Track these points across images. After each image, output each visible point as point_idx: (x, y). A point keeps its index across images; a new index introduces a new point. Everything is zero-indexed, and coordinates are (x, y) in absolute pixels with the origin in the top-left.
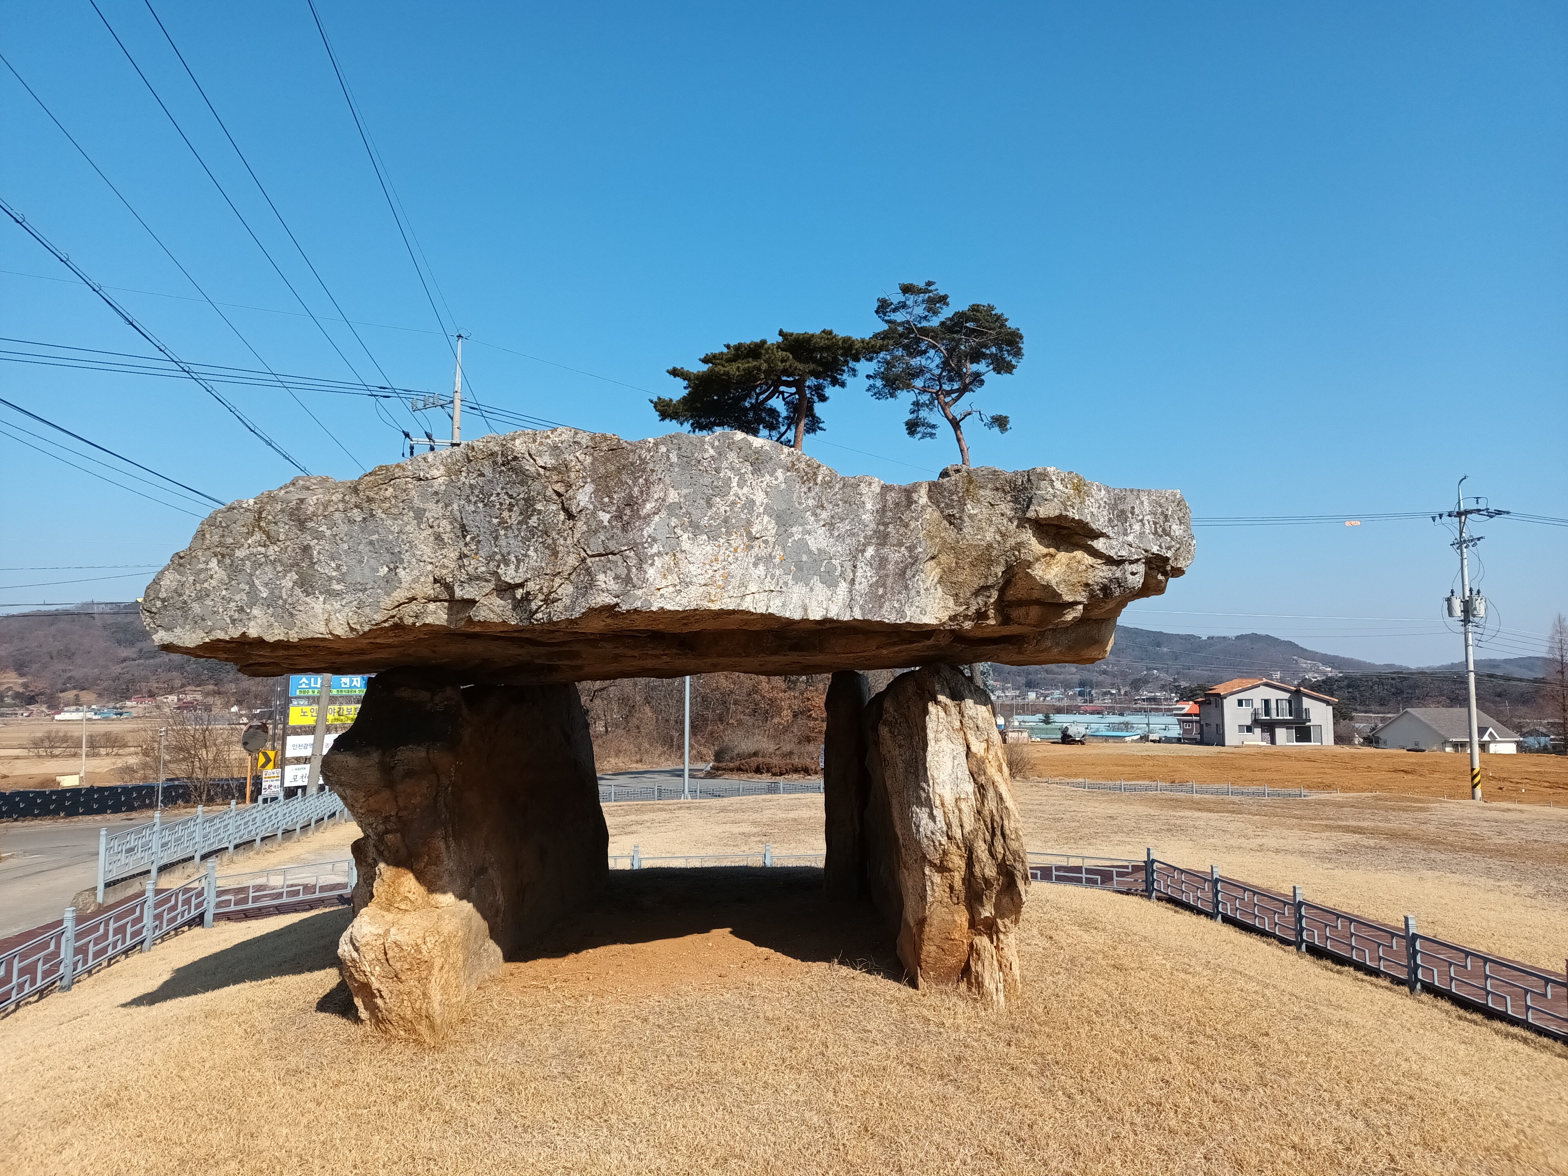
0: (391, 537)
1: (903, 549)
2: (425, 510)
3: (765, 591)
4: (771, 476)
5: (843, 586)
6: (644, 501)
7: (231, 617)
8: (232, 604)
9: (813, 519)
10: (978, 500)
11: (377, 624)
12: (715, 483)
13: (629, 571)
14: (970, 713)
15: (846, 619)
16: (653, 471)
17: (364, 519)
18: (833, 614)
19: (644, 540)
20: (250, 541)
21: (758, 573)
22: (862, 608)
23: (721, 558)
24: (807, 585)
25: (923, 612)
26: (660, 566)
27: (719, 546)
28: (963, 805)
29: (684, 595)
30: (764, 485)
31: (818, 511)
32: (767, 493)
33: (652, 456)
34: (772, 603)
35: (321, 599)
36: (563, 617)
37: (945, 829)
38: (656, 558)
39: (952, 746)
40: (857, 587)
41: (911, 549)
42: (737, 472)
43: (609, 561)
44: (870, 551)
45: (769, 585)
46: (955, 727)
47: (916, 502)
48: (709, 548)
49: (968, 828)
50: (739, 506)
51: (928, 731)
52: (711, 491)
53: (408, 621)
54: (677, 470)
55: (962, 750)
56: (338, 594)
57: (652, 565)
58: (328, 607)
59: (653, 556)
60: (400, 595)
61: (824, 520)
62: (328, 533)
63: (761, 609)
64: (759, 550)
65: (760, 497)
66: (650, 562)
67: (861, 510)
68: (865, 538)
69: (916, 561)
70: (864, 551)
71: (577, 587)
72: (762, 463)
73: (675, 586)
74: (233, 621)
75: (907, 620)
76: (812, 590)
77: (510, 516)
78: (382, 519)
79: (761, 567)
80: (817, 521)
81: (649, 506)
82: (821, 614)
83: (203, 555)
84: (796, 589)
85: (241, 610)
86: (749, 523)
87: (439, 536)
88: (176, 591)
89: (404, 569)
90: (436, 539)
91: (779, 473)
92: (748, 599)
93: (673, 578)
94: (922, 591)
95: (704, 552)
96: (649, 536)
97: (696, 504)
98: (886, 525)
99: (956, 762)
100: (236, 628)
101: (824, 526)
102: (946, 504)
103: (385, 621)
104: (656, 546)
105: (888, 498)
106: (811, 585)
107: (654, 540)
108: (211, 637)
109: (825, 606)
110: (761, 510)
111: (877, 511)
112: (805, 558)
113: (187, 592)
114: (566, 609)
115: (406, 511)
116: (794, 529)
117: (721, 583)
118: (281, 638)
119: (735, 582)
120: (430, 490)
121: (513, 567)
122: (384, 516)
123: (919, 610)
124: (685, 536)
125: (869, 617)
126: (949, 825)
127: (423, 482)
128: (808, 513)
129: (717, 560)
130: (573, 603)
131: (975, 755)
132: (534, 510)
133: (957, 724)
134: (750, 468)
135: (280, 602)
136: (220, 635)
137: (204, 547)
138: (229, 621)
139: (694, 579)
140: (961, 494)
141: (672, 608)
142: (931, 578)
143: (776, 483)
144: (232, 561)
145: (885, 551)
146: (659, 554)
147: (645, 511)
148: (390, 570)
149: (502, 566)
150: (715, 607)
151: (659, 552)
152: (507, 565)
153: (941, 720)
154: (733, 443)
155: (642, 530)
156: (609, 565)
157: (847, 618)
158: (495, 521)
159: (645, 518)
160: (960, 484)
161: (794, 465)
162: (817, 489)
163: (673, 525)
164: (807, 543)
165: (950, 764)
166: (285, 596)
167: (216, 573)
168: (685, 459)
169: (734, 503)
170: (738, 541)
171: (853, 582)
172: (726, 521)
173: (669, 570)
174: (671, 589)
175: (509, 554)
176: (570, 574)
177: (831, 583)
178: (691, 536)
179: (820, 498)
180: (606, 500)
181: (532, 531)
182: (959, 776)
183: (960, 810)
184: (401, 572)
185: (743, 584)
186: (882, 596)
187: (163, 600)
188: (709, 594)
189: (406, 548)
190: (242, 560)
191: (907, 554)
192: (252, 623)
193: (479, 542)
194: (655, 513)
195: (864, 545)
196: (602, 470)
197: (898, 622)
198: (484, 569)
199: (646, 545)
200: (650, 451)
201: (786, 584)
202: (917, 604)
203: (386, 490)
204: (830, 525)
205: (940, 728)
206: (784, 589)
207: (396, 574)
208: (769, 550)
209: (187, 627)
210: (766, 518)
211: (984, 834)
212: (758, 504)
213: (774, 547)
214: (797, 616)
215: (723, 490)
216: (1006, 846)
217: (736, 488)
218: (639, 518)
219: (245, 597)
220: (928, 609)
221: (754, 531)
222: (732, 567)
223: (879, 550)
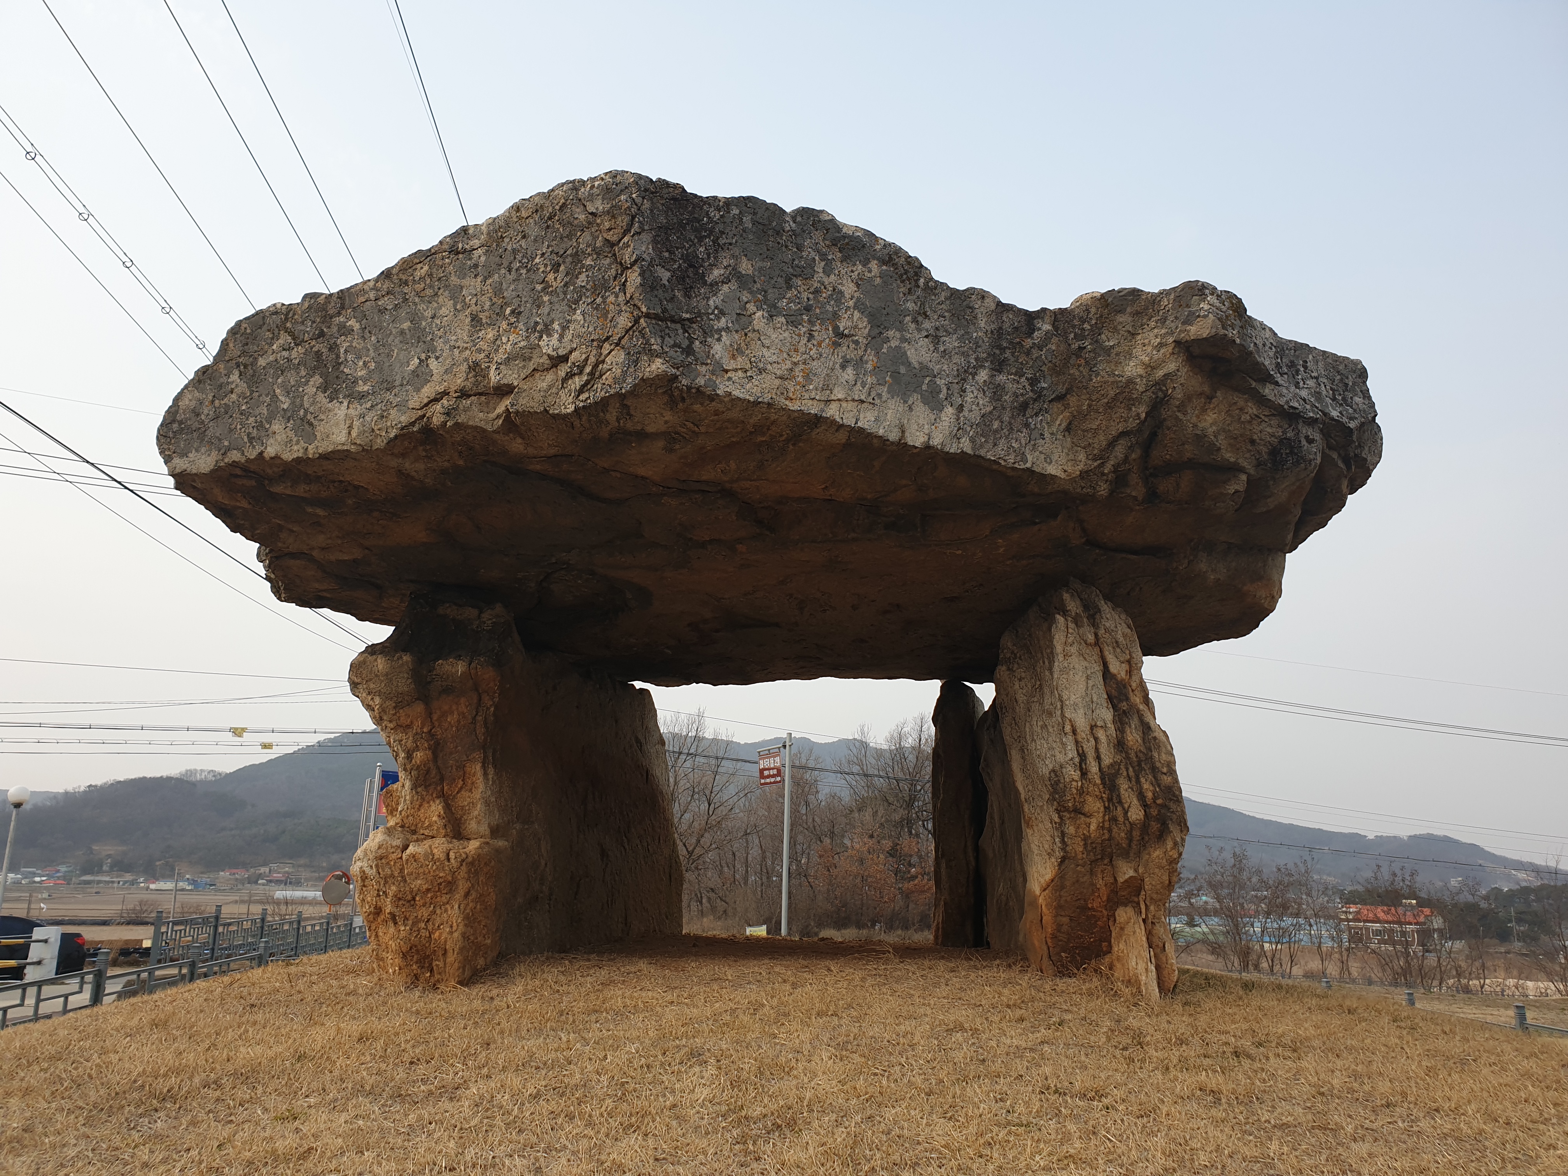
0: (424, 323)
1: (1023, 379)
2: (462, 288)
3: (853, 400)
4: (864, 266)
5: (950, 411)
6: (710, 265)
7: (249, 434)
8: (251, 419)
9: (913, 326)
10: (1115, 328)
11: (402, 429)
12: (796, 262)
13: (692, 343)
14: (1107, 625)
15: (952, 451)
16: (722, 233)
17: (396, 305)
18: (936, 442)
19: (710, 311)
20: (274, 347)
21: (846, 377)
22: (972, 440)
23: (802, 350)
24: (905, 402)
25: (1048, 460)
26: (728, 343)
27: (799, 335)
28: (1101, 734)
29: (757, 383)
30: (855, 275)
31: (920, 319)
32: (858, 285)
33: (722, 216)
34: (862, 416)
35: (345, 404)
36: (612, 391)
37: (1077, 760)
38: (723, 333)
39: (1085, 664)
40: (966, 413)
41: (1033, 382)
42: (823, 257)
43: (667, 327)
44: (983, 375)
45: (859, 393)
46: (1089, 641)
47: (1040, 329)
48: (786, 334)
49: (1107, 761)
50: (824, 295)
51: (1055, 642)
52: (791, 270)
53: (437, 420)
54: (751, 237)
55: (1097, 668)
56: (362, 396)
57: (719, 340)
58: (352, 411)
59: (719, 331)
60: (428, 391)
61: (927, 330)
62: (357, 326)
63: (849, 421)
64: (846, 350)
65: (849, 289)
66: (716, 336)
67: (972, 327)
68: (976, 359)
69: (1039, 397)
70: (976, 374)
71: (629, 353)
72: (853, 249)
73: (746, 371)
74: (251, 439)
75: (1028, 465)
76: (911, 409)
77: (555, 278)
78: (415, 304)
79: (850, 370)
80: (919, 330)
81: (716, 273)
82: (922, 440)
83: (225, 368)
84: (892, 403)
85: (260, 426)
86: (836, 316)
87: (477, 316)
88: (193, 411)
89: (437, 358)
90: (472, 320)
91: (874, 265)
92: (834, 406)
93: (741, 361)
94: (1047, 435)
95: (781, 337)
96: (716, 308)
97: (773, 282)
98: (1003, 350)
99: (1091, 683)
100: (254, 447)
101: (926, 337)
102: (1076, 335)
103: (413, 424)
104: (723, 320)
105: (1004, 318)
106: (910, 402)
107: (722, 313)
108: (226, 460)
109: (927, 432)
110: (851, 303)
111: (992, 332)
112: (903, 370)
113: (206, 412)
114: (616, 380)
115: (441, 291)
116: (891, 333)
117: (800, 379)
118: (300, 455)
119: (817, 382)
120: (469, 262)
121: (556, 336)
122: (417, 300)
123: (1043, 456)
124: (759, 314)
125: (982, 452)
126: (1082, 756)
127: (461, 256)
128: (908, 318)
129: (796, 351)
130: (624, 373)
131: (1113, 676)
132: (583, 266)
133: (1091, 638)
134: (839, 255)
135: (302, 412)
136: (234, 456)
137: (227, 358)
138: (246, 440)
139: (769, 367)
140: (1093, 322)
141: (741, 396)
142: (1058, 423)
143: (869, 275)
144: (254, 371)
145: (1001, 378)
146: (727, 329)
147: (712, 277)
148: (421, 361)
149: (545, 337)
150: (794, 406)
151: (728, 328)
152: (549, 335)
153: (1070, 631)
154: (820, 221)
155: (708, 299)
156: (667, 331)
157: (953, 449)
158: (539, 287)
159: (711, 285)
160: (1093, 310)
161: (891, 259)
162: (919, 292)
163: (745, 300)
164: (905, 353)
165: (1082, 686)
166: (306, 405)
167: (237, 386)
168: (760, 227)
169: (817, 292)
170: (824, 334)
171: (960, 408)
172: (808, 309)
173: (739, 350)
174: (740, 374)
175: (552, 322)
176: (620, 339)
177: (934, 402)
178: (766, 315)
179: (923, 304)
180: (666, 255)
181: (581, 292)
182: (1095, 699)
183: (1096, 739)
184: (433, 364)
185: (827, 388)
186: (996, 431)
187: (181, 423)
188: (787, 389)
189: (439, 333)
190: (264, 368)
191: (1028, 387)
192: (271, 441)
193: (520, 313)
194: (723, 282)
195: (974, 367)
196: (662, 220)
197: (1016, 465)
198: (523, 344)
199: (712, 317)
200: (719, 211)
201: (879, 395)
202: (1040, 449)
203: (422, 268)
204: (935, 338)
205: (1070, 640)
206: (877, 401)
207: (427, 365)
208: (860, 353)
209: (203, 450)
210: (857, 314)
211: (1127, 770)
212: (848, 296)
213: (865, 351)
214: (893, 436)
215: (807, 273)
216: (1157, 782)
217: (821, 275)
218: (705, 283)
219: (265, 412)
220: (1055, 457)
221: (842, 326)
222: (815, 363)
223: (993, 376)
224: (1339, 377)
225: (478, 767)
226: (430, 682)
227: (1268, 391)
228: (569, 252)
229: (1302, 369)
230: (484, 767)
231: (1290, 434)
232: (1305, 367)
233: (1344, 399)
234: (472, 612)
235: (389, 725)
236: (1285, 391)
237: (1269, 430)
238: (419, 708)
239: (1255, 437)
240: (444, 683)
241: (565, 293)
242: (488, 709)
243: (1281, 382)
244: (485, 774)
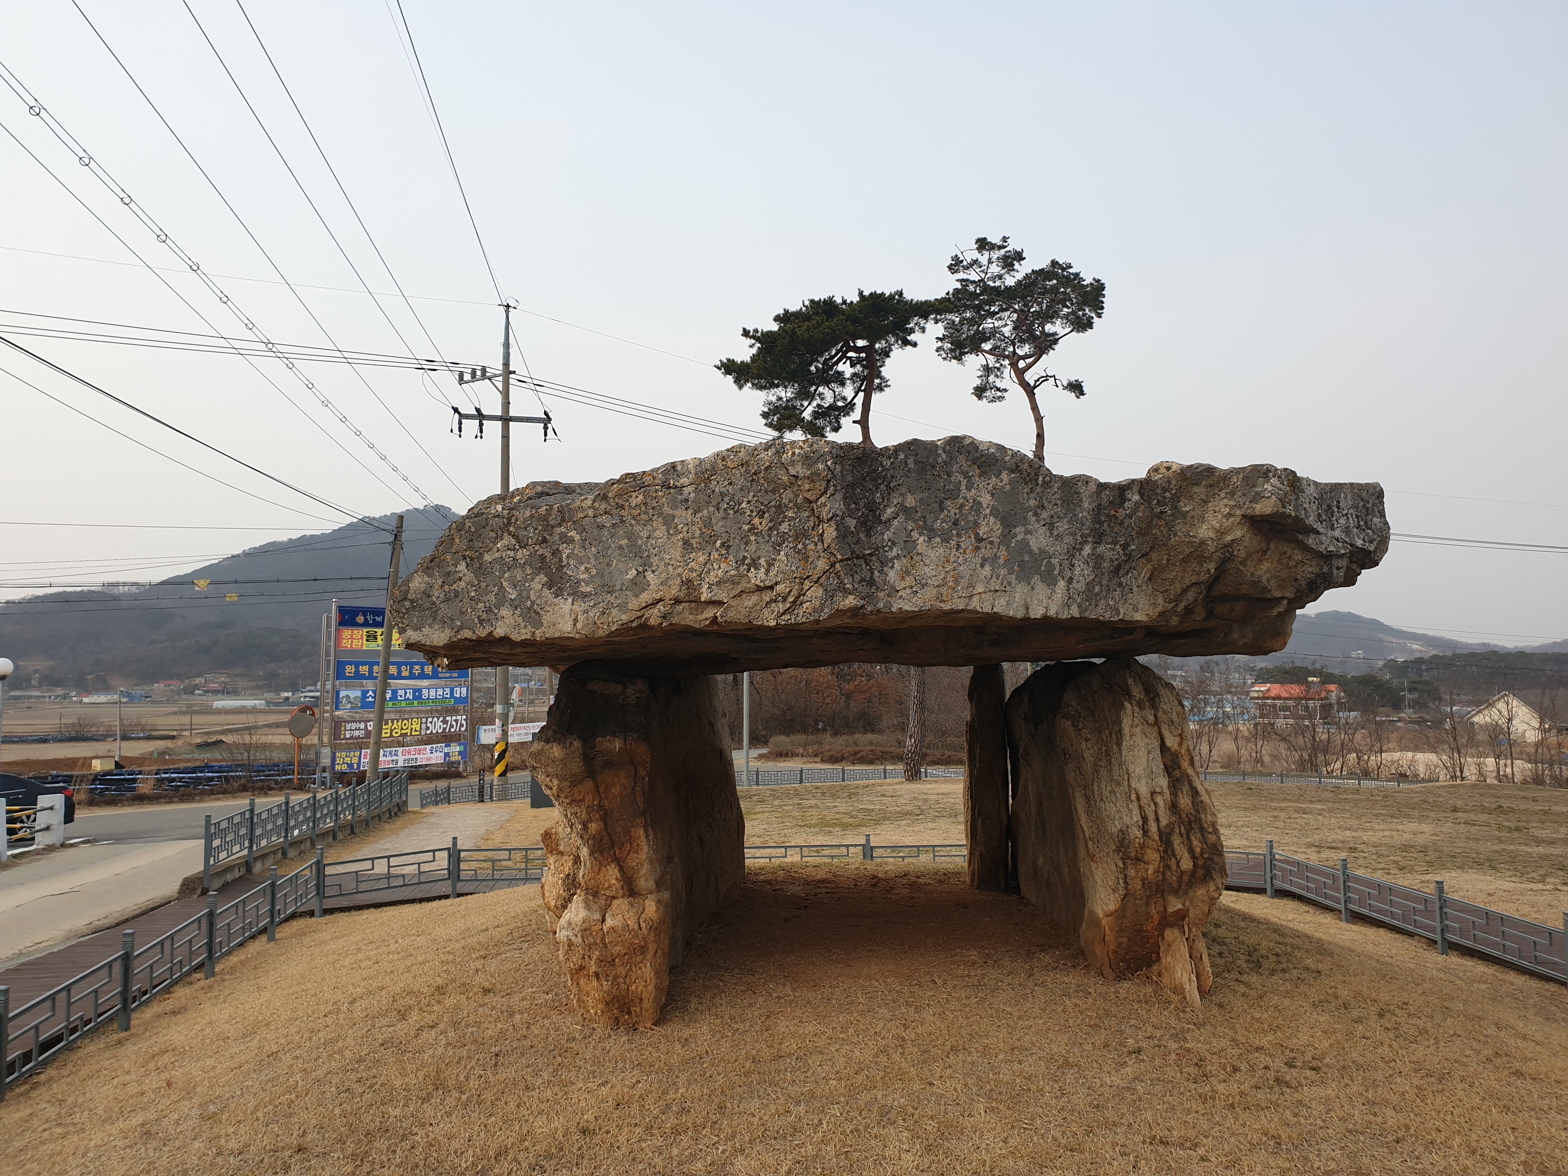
0: (640, 542)
1: (1118, 546)
2: (674, 517)
3: (990, 591)
4: (997, 478)
5: (1062, 584)
6: (885, 506)
7: (479, 617)
8: (481, 605)
9: (1034, 519)
10: (1191, 497)
11: (623, 624)
12: (947, 487)
13: (873, 573)
14: (1165, 707)
15: (1064, 617)
16: (893, 477)
17: (614, 525)
18: (1052, 613)
19: (885, 544)
20: (499, 545)
21: (985, 573)
22: (1080, 606)
23: (952, 560)
24: (1029, 584)
25: (1135, 609)
26: (899, 568)
27: (950, 548)
28: (1159, 799)
29: (920, 596)
30: (990, 487)
31: (1039, 511)
32: (993, 495)
33: (892, 463)
34: (996, 602)
35: (570, 600)
36: (812, 618)
37: (1140, 823)
38: (895, 561)
39: (1147, 740)
40: (1075, 585)
41: (1125, 547)
42: (965, 474)
43: (855, 565)
44: (1087, 550)
45: (995, 585)
46: (1150, 722)
47: (1130, 500)
48: (941, 551)
49: (1164, 822)
50: (967, 508)
51: (1123, 725)
52: (943, 495)
53: (653, 622)
54: (913, 475)
55: (1156, 743)
56: (585, 596)
57: (892, 567)
58: (576, 607)
59: (893, 559)
60: (645, 597)
61: (1044, 520)
62: (577, 537)
63: (987, 609)
64: (986, 551)
65: (986, 499)
66: (890, 565)
67: (1078, 509)
68: (1082, 536)
69: (1129, 558)
70: (1082, 549)
71: (826, 590)
72: (989, 465)
73: (912, 587)
74: (481, 621)
75: (1121, 617)
76: (1033, 588)
77: (761, 523)
78: (632, 525)
79: (987, 568)
80: (1038, 521)
81: (889, 511)
82: (1041, 612)
83: (452, 559)
84: (1019, 588)
85: (489, 610)
86: (976, 524)
87: (688, 541)
88: (424, 592)
89: (653, 572)
90: (684, 544)
91: (1005, 475)
92: (975, 599)
93: (909, 580)
94: (1135, 588)
95: (938, 554)
96: (889, 540)
97: (930, 508)
98: (1101, 523)
99: (1151, 757)
100: (484, 628)
101: (1044, 525)
102: (1158, 501)
103: (632, 622)
104: (895, 549)
105: (1103, 496)
106: (1032, 584)
107: (894, 543)
108: (459, 637)
109: (1045, 605)
110: (988, 511)
111: (1093, 510)
112: (1026, 558)
113: (436, 594)
114: (815, 610)
115: (655, 517)
116: (1018, 529)
117: (951, 584)
118: (528, 637)
119: (964, 582)
120: (680, 497)
121: (763, 570)
122: (633, 522)
123: (1131, 607)
124: (921, 539)
125: (1087, 615)
126: (1145, 819)
127: (672, 491)
128: (1030, 513)
129: (948, 561)
130: (822, 605)
131: (1169, 749)
132: (785, 517)
133: (1151, 719)
134: (978, 471)
135: (529, 603)
136: (467, 634)
137: (453, 551)
138: (476, 621)
139: (929, 581)
140: (1174, 492)
141: (910, 609)
142: (1143, 575)
143: (1001, 484)
144: (481, 564)
145: (1101, 549)
146: (898, 557)
147: (886, 516)
148: (639, 573)
149: (752, 569)
150: (946, 607)
151: (898, 555)
152: (757, 569)
153: (1136, 715)
154: (963, 447)
155: (883, 534)
156: (855, 569)
157: (1065, 615)
158: (746, 527)
159: (885, 523)
160: (1174, 482)
161: (1017, 466)
162: (1039, 489)
163: (910, 528)
164: (1028, 543)
165: (1144, 760)
166: (533, 598)
167: (464, 575)
168: (921, 465)
169: (962, 506)
170: (968, 542)
171: (1070, 580)
172: (956, 523)
173: (907, 572)
174: (908, 591)
175: (759, 558)
176: (819, 578)
177: (1050, 581)
178: (926, 539)
179: (1041, 498)
180: (853, 506)
181: (784, 537)
182: (1154, 770)
183: (1156, 804)
184: (650, 576)
185: (971, 585)
186: (1098, 594)
187: (412, 601)
188: (941, 594)
189: (655, 552)
190: (490, 563)
191: (1121, 552)
192: (500, 623)
193: (729, 547)
194: (895, 518)
195: (1080, 543)
196: (850, 478)
197: (1112, 619)
198: (733, 572)
199: (886, 549)
200: (890, 458)
201: (1009, 583)
202: (1130, 601)
203: (637, 497)
204: (1050, 526)
205: (1135, 723)
206: (1008, 588)
207: (645, 577)
208: (995, 550)
209: (436, 627)
210: (992, 520)
211: (1180, 827)
212: (985, 506)
213: (999, 548)
214: (1020, 615)
215: (953, 494)
216: (1204, 840)
217: (964, 491)
218: (881, 522)
219: (493, 598)
220: (1140, 606)
221: (981, 533)
222: (962, 568)
223: (1095, 548)
224: (1362, 503)
225: (642, 831)
226: (593, 759)
227: (1311, 541)
228: (773, 503)
229: (1336, 510)
230: (646, 831)
231: (1325, 569)
232: (1338, 507)
233: (1366, 523)
234: (617, 688)
235: (565, 801)
236: (1324, 538)
237: (1310, 569)
238: (589, 784)
239: (1299, 577)
240: (605, 758)
241: (770, 536)
242: (643, 779)
243: (1321, 530)
244: (647, 837)
